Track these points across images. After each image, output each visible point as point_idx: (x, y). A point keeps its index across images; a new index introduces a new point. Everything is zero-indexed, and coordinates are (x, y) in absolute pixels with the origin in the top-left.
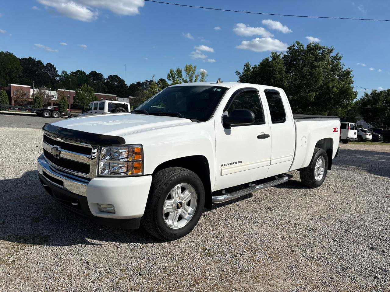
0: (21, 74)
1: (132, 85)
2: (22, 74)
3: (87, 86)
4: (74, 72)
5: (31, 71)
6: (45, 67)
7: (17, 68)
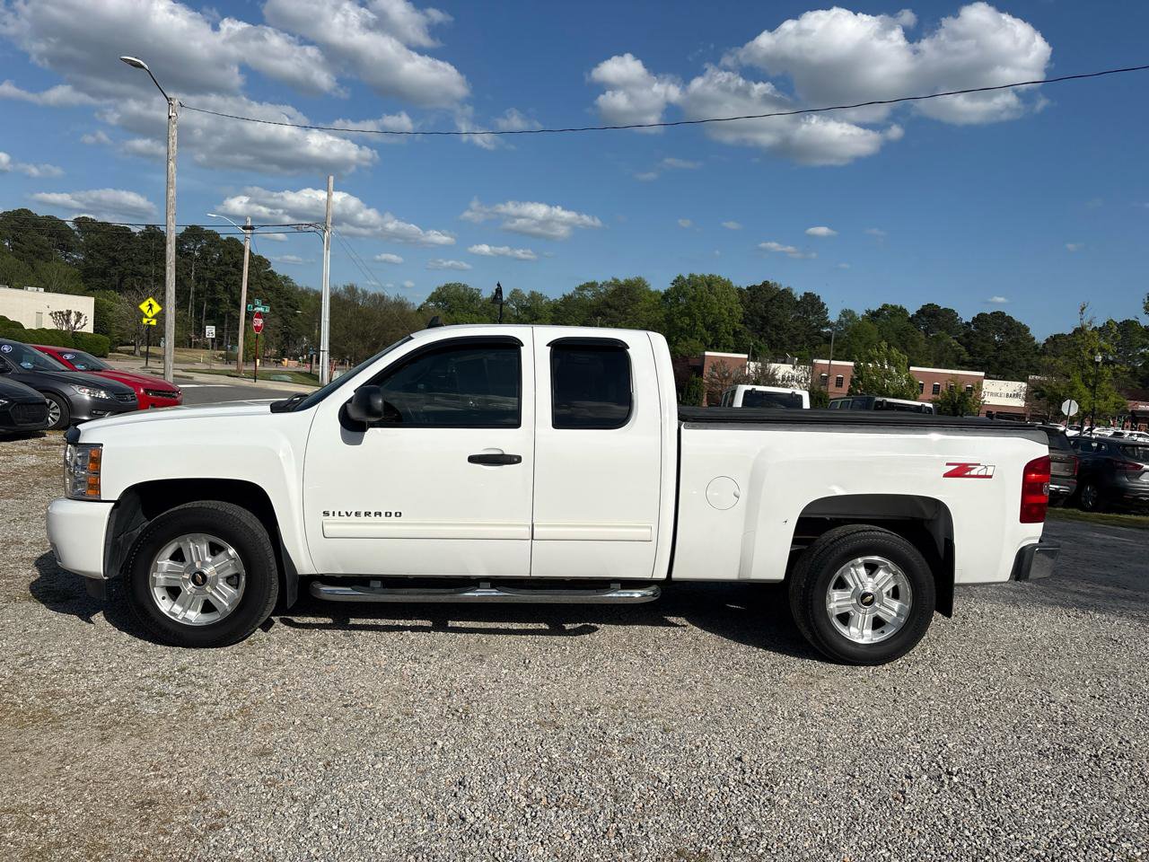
0: (739, 326)
1: (1054, 340)
2: (742, 326)
3: (889, 347)
4: (874, 312)
5: (763, 318)
6: (798, 302)
7: (730, 311)
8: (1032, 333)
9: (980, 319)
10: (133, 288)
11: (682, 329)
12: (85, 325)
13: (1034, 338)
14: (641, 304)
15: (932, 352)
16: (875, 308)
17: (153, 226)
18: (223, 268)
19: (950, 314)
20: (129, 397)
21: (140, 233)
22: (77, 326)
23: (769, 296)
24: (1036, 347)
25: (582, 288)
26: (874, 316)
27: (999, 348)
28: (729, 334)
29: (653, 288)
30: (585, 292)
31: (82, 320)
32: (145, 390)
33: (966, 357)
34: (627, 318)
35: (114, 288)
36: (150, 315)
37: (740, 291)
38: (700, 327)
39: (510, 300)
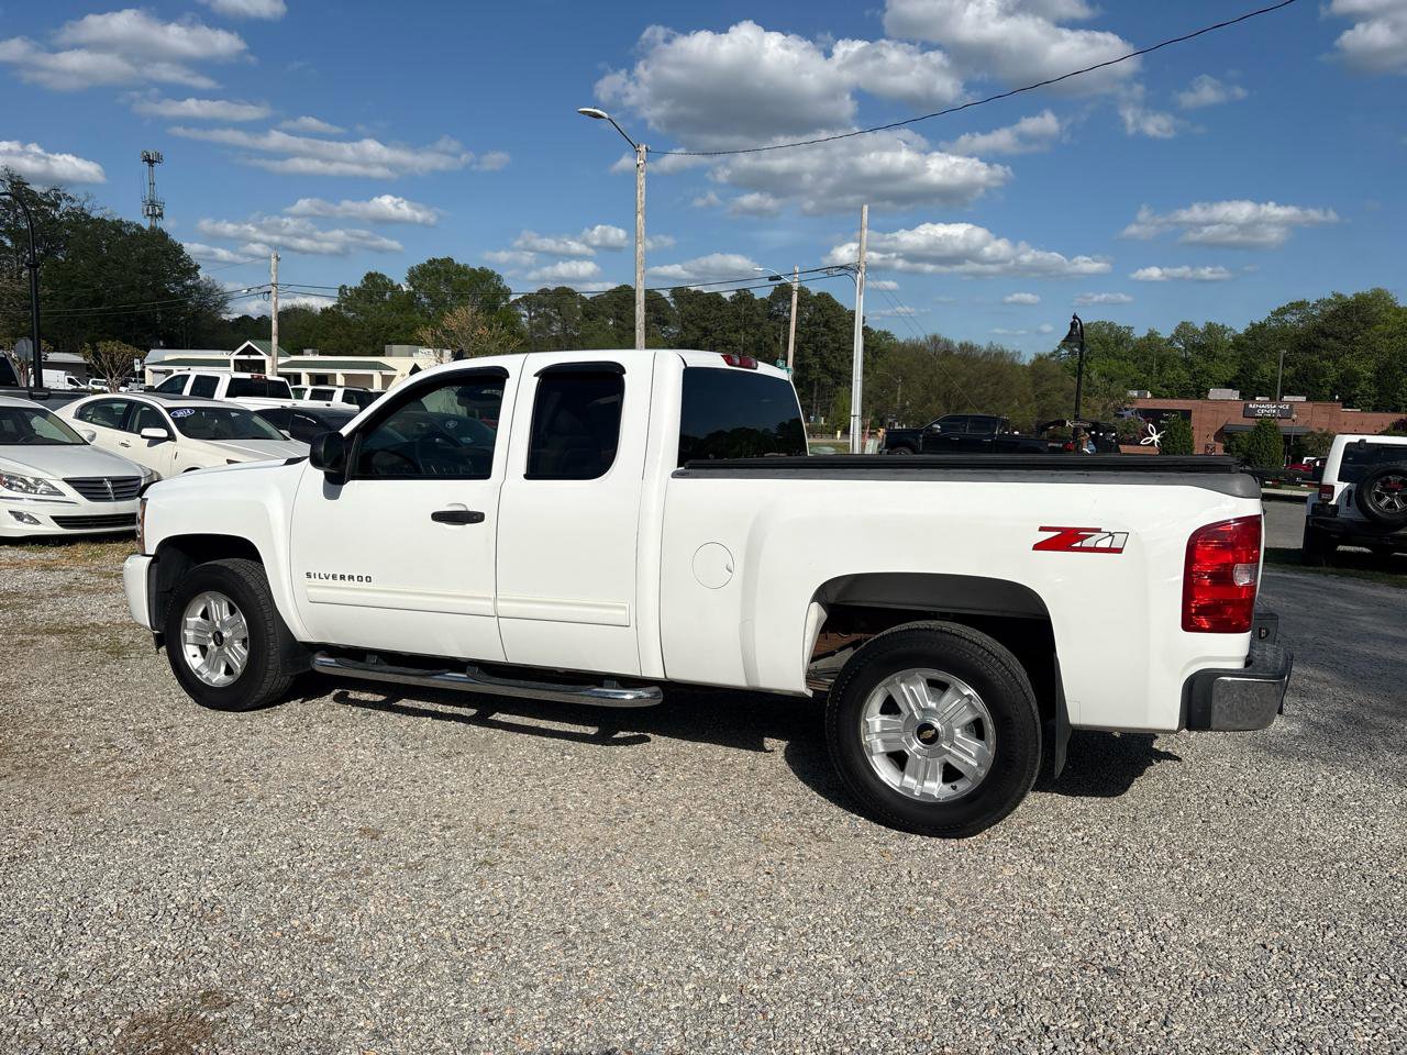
14: (1381, 327)
17: (744, 290)
21: (731, 297)
25: (1282, 311)
30: (1287, 317)
34: (1354, 350)
39: (1175, 337)
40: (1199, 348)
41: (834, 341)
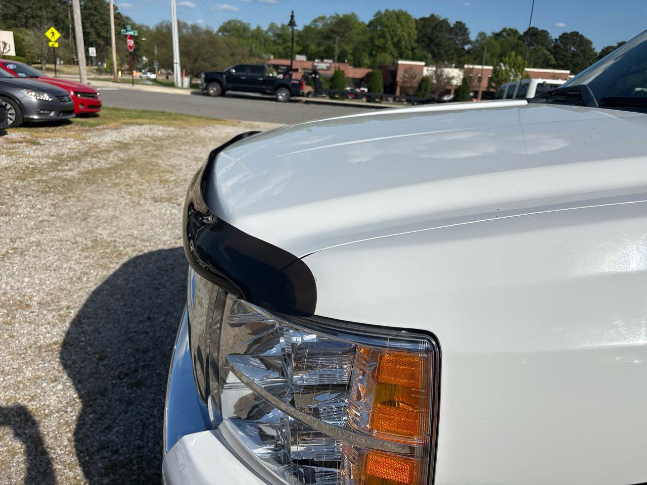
0: (415, 44)
1: (607, 49)
3: (516, 56)
4: (497, 33)
5: (429, 39)
6: (451, 28)
7: (409, 34)
8: (594, 46)
9: (564, 37)
10: (34, 25)
11: (378, 47)
12: (9, 50)
13: (594, 49)
14: (355, 31)
15: (532, 59)
16: (497, 31)
18: (88, 11)
19: (545, 33)
20: (66, 98)
22: (5, 51)
23: (434, 24)
24: (595, 54)
25: (316, 21)
26: (497, 36)
27: (574, 55)
28: (408, 50)
29: (360, 20)
30: (318, 23)
31: (7, 47)
32: (74, 92)
33: (553, 62)
34: (345, 40)
35: (22, 26)
36: (53, 39)
37: (416, 21)
38: (390, 45)
39: (269, 30)
40: (279, 36)
41: (102, 19)
